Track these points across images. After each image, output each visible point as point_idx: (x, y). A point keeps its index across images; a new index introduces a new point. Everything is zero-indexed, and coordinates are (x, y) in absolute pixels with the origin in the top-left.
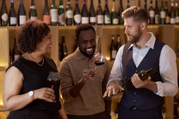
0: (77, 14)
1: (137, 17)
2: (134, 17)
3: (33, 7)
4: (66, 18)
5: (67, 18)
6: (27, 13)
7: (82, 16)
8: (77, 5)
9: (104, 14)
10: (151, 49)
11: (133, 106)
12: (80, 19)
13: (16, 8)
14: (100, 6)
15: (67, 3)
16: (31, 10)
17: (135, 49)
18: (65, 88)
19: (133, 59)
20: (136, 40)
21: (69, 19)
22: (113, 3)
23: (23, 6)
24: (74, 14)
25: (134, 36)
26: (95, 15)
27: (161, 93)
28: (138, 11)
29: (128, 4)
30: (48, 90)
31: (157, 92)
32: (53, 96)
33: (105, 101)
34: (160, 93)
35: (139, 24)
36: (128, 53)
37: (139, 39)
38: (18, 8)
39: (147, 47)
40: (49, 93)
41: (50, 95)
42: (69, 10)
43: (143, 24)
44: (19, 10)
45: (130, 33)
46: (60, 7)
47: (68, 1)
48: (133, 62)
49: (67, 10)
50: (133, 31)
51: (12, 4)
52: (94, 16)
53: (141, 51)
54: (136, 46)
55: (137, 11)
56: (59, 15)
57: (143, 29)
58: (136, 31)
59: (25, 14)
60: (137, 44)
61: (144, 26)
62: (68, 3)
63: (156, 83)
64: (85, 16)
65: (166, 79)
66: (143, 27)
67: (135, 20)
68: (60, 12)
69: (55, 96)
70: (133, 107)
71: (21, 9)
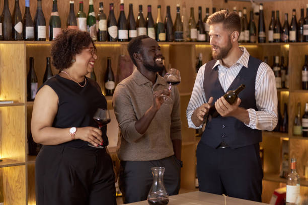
0: (112, 25)
1: (228, 24)
2: (224, 23)
3: (55, 14)
4: (97, 30)
5: (99, 30)
6: (48, 22)
7: (119, 28)
8: (112, 12)
9: (146, 26)
10: (244, 67)
11: (221, 143)
12: (116, 32)
13: (33, 14)
14: (141, 15)
15: (98, 9)
16: (52, 17)
17: (221, 68)
18: (128, 122)
19: (219, 82)
20: (224, 54)
21: (101, 31)
22: (158, 11)
23: (42, 11)
24: (108, 25)
25: (222, 48)
26: (136, 27)
27: (254, 123)
28: (230, 16)
29: (178, 13)
30: (94, 131)
31: (248, 123)
32: (99, 140)
33: (172, 141)
34: (253, 125)
35: (229, 33)
36: (212, 74)
37: (229, 53)
38: (35, 13)
39: (238, 64)
40: (94, 134)
41: (96, 138)
42: (102, 19)
43: (236, 34)
44: (36, 18)
45: (217, 44)
46: (90, 14)
47: (100, 7)
48: (220, 85)
49: (99, 19)
50: (222, 42)
51: (27, 9)
52: (135, 29)
53: (230, 70)
54: (224, 64)
55: (228, 15)
56: (89, 27)
57: (234, 40)
58: (225, 42)
59: (44, 24)
60: (225, 61)
61: (236, 36)
62: (100, 9)
63: (248, 110)
64: (123, 29)
65: (261, 106)
66: (234, 37)
67: (225, 28)
68: (90, 22)
69: (101, 140)
70: (220, 145)
71: (39, 17)
